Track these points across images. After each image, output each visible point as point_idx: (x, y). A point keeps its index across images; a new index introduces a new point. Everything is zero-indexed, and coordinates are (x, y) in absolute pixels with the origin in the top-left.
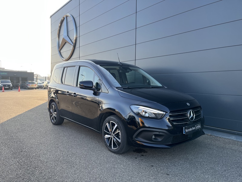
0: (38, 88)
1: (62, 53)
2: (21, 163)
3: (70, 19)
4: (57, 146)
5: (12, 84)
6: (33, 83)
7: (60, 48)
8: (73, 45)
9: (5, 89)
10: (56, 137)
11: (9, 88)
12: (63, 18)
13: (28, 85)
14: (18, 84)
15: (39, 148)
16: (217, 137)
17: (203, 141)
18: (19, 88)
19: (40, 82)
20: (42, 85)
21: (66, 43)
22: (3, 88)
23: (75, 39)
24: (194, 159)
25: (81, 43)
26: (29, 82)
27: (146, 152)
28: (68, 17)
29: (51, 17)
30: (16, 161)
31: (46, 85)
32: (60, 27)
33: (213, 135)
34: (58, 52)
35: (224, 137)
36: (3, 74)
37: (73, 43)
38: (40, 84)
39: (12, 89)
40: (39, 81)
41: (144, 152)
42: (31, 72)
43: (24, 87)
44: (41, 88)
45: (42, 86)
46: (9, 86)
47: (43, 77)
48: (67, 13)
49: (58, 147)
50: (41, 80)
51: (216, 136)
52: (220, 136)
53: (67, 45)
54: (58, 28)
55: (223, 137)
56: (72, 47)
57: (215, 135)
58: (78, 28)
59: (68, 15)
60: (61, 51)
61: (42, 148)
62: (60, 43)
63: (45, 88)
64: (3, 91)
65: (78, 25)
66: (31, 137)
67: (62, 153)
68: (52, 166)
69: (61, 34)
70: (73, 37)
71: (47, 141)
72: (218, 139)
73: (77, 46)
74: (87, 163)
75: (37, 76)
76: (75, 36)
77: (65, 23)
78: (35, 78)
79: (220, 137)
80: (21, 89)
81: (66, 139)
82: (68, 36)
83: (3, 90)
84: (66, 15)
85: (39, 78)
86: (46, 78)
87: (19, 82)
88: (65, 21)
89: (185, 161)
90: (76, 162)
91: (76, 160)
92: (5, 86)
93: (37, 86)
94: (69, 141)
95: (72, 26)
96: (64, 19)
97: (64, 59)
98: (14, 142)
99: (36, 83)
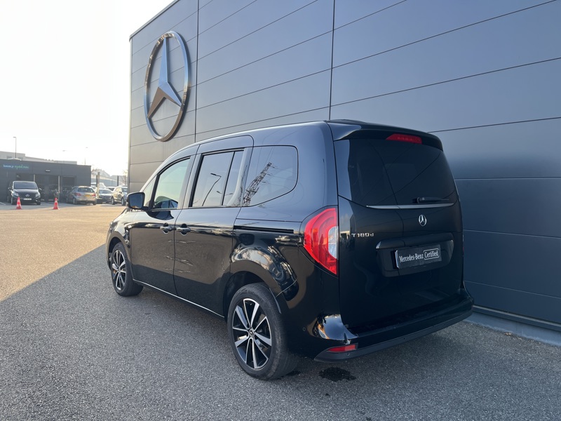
0: (99, 202)
1: (154, 124)
2: (38, 399)
3: (176, 45)
4: (131, 354)
5: (39, 191)
6: (89, 190)
7: (152, 110)
8: (180, 104)
9: (24, 203)
10: (130, 330)
11: (32, 201)
12: (160, 40)
13: (76, 194)
14: (55, 192)
15: (86, 360)
16: (530, 340)
17: (495, 352)
18: (56, 202)
19: (106, 188)
20: (110, 195)
21: (164, 99)
22: (19, 201)
23: (186, 90)
24: (476, 401)
25: (200, 100)
26: (80, 189)
27: (354, 378)
28: (171, 39)
29: (131, 38)
30: (25, 394)
31: (119, 196)
32: (153, 62)
33: (519, 334)
34: (145, 121)
35: (546, 341)
36: (19, 167)
37: (180, 100)
38: (105, 192)
39: (39, 204)
40: (102, 186)
41: (348, 379)
42: (85, 166)
43: (68, 200)
44: (107, 203)
45: (109, 197)
46: (32, 195)
47: (113, 176)
48: (169, 30)
49: (133, 359)
50: (107, 183)
51: (525, 339)
52: (537, 339)
53: (167, 104)
54: (147, 64)
55: (542, 340)
56: (178, 110)
57: (525, 336)
58: (194, 66)
59: (171, 34)
60: (154, 119)
61: (94, 359)
62: (152, 99)
63: (115, 203)
64: (19, 208)
65: (193, 59)
66: (70, 329)
67: (143, 376)
68: (114, 411)
69: (154, 78)
70: (182, 87)
71: (108, 341)
72: (531, 347)
73: (191, 107)
74: (203, 407)
75: (99, 173)
76: (186, 85)
77: (163, 52)
78: (93, 177)
79: (537, 342)
80: (61, 204)
81: (154, 337)
82: (169, 83)
83: (18, 205)
84: (167, 34)
85: (104, 178)
86: (120, 178)
87: (57, 187)
88: (164, 49)
89: (452, 408)
90: (175, 402)
91: (175, 395)
92: (22, 195)
93: (97, 198)
94: (161, 343)
95: (179, 60)
96: (162, 42)
97: (160, 138)
98: (27, 339)
99: (95, 190)
